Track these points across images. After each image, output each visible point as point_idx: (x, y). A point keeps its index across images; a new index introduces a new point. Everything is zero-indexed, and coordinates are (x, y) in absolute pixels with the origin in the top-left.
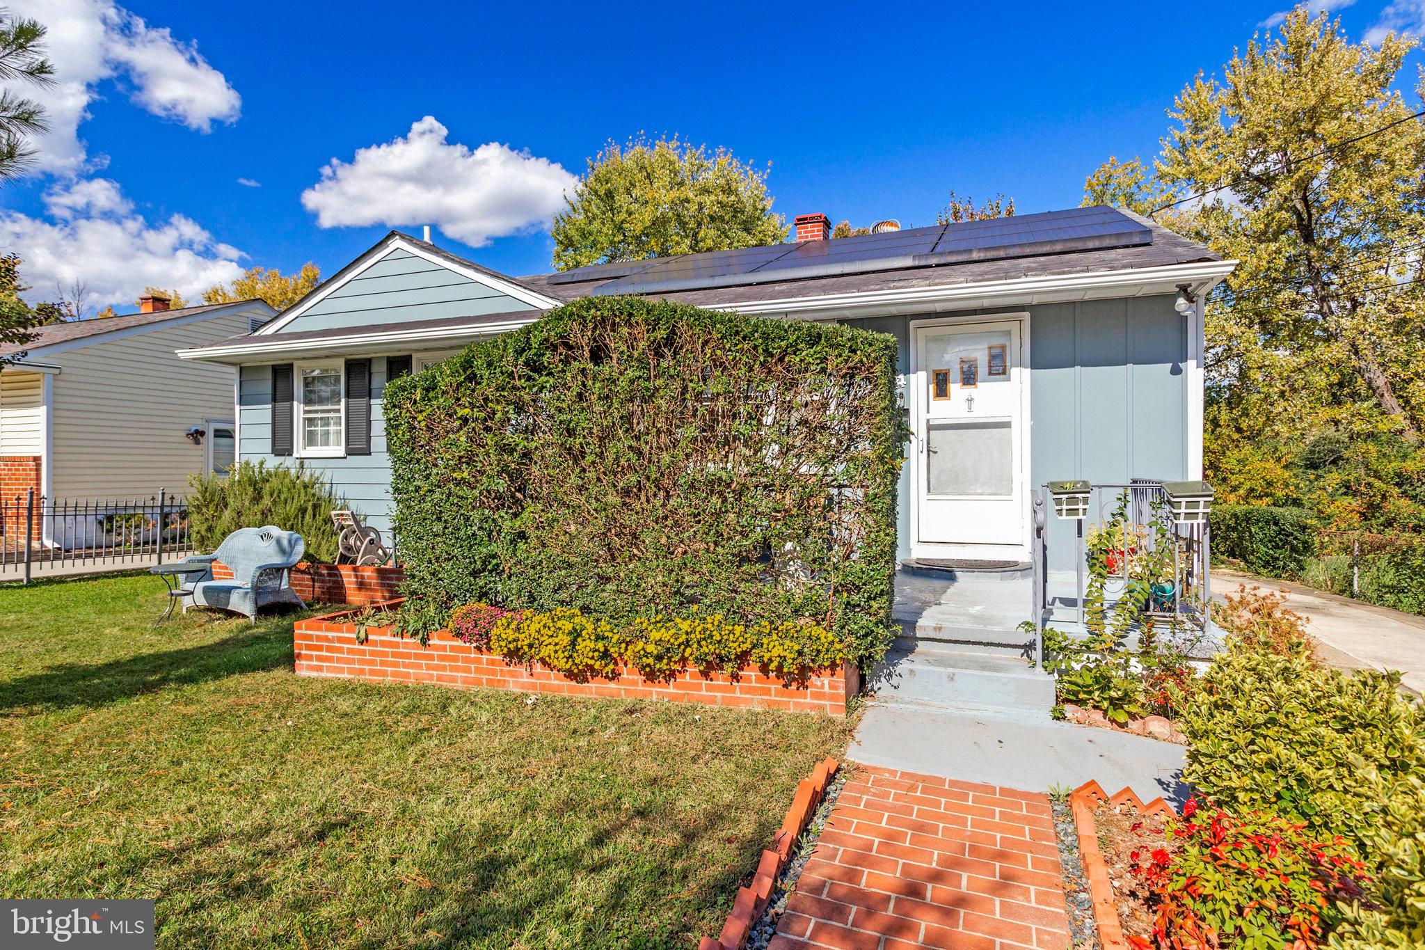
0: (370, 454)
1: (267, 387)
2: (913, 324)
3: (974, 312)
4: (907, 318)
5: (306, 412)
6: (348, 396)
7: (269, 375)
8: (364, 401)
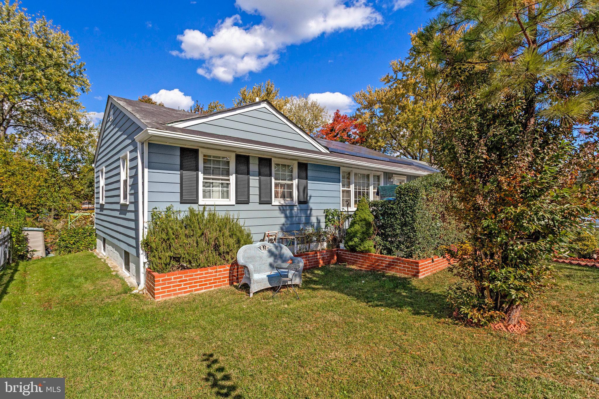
0: (248, 204)
1: (178, 161)
2: (394, 175)
3: (400, 175)
4: (392, 174)
5: (204, 178)
6: (237, 173)
7: (178, 153)
8: (246, 177)
